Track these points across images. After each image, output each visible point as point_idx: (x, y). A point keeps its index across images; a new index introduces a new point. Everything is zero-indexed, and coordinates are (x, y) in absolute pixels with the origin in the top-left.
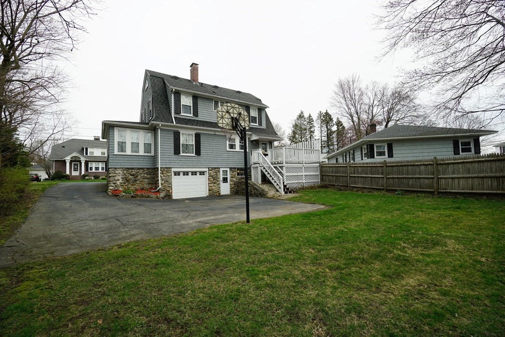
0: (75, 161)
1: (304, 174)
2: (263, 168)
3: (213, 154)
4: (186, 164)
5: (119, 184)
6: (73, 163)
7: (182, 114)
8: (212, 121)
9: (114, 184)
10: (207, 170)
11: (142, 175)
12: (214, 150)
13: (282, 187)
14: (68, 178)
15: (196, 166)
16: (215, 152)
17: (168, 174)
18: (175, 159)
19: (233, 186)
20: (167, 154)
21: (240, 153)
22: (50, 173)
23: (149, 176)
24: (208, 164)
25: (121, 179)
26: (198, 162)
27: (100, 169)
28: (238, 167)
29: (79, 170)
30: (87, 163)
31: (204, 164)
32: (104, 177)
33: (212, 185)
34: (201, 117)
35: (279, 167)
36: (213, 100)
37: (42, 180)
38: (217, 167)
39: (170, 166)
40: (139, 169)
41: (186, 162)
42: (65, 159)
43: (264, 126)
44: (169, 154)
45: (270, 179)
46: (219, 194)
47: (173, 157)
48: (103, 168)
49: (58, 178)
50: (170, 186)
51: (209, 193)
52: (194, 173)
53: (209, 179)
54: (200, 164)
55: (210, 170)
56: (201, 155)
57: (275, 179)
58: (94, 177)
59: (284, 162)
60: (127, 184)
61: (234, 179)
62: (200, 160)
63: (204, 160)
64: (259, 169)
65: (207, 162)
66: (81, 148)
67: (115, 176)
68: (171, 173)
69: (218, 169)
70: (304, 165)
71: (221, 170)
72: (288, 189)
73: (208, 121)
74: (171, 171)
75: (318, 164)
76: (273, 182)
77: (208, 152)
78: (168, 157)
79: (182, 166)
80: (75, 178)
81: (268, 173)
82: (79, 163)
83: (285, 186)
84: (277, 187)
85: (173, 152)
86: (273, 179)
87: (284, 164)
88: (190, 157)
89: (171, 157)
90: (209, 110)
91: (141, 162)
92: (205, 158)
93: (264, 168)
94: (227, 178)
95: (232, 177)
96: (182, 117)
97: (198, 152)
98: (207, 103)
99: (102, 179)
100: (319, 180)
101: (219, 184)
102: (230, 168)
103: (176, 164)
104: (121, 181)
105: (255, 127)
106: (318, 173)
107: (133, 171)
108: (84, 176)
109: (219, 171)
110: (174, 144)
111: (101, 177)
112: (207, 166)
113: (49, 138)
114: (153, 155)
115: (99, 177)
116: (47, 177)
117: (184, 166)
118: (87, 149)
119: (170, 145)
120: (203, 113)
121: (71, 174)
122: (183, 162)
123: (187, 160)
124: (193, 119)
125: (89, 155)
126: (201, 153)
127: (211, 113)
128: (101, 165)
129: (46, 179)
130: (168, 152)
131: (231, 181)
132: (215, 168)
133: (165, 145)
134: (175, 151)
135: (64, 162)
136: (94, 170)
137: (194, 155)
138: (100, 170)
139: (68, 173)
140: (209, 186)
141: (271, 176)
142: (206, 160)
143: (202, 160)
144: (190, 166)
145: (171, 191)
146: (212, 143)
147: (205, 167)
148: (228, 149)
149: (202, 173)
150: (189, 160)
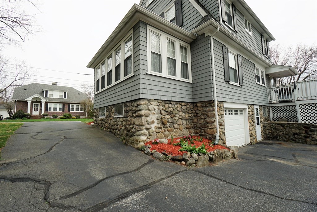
0: (37, 103)
3: (249, 86)
4: (234, 97)
5: (154, 130)
6: (34, 104)
7: (227, 24)
9: (147, 129)
11: (180, 114)
14: (29, 117)
15: (241, 102)
16: (250, 83)
17: (221, 112)
18: (226, 89)
19: (262, 129)
20: (219, 80)
21: (262, 87)
22: (11, 113)
23: (187, 115)
24: (247, 99)
25: (156, 121)
26: (241, 96)
27: (58, 109)
28: (263, 104)
29: (39, 110)
30: (46, 104)
32: (61, 116)
33: (251, 128)
34: (239, 35)
36: (244, 16)
37: (3, 119)
38: (253, 103)
39: (223, 100)
40: (178, 102)
41: (234, 94)
42: (27, 99)
44: (221, 80)
46: (257, 140)
47: (224, 85)
48: (60, 109)
49: (19, 117)
51: (250, 139)
52: (236, 112)
53: (249, 120)
54: (243, 99)
55: (249, 108)
56: (243, 87)
58: (52, 116)
60: (163, 129)
62: (242, 92)
65: (247, 96)
66: (41, 91)
67: (147, 116)
68: (223, 110)
69: (253, 107)
71: (255, 108)
74: (223, 106)
77: (246, 82)
78: (220, 84)
79: (232, 101)
80: (35, 117)
82: (39, 104)
85: (224, 78)
88: (236, 88)
89: (222, 84)
90: (243, 28)
91: (179, 92)
92: (245, 90)
95: (261, 118)
97: (242, 82)
98: (241, 19)
99: (60, 118)
101: (255, 127)
102: (259, 106)
103: (227, 97)
104: (155, 124)
107: (170, 105)
108: (44, 115)
109: (254, 110)
110: (224, 65)
111: (59, 117)
112: (247, 103)
113: (12, 84)
114: (191, 82)
115: (57, 116)
116: (8, 116)
118: (47, 92)
119: (221, 66)
120: (239, 30)
121: (32, 114)
122: (232, 94)
125: (48, 97)
127: (244, 32)
128: (59, 106)
129: (7, 118)
130: (220, 76)
131: (261, 122)
133: (217, 64)
135: (26, 102)
136: (52, 110)
137: (238, 85)
138: (58, 111)
139: (29, 112)
142: (246, 94)
144: (237, 101)
146: (248, 72)
148: (257, 82)
149: (241, 112)
150: (235, 91)
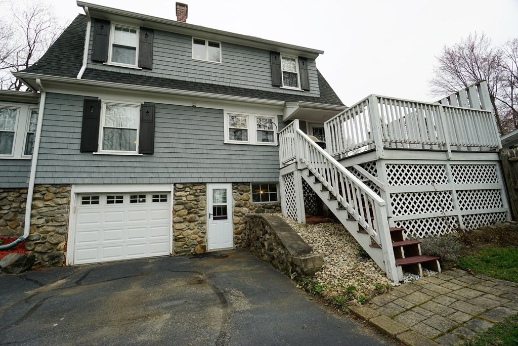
1: (454, 186)
2: (306, 173)
3: (189, 151)
4: (113, 175)
7: (110, 62)
8: (188, 79)
10: (171, 188)
11: (14, 205)
12: (192, 141)
13: (388, 244)
15: (139, 181)
16: (194, 146)
17: (59, 201)
18: (84, 164)
19: (241, 227)
20: (60, 152)
21: (259, 149)
24: (172, 175)
26: (146, 170)
28: (255, 180)
31: (161, 175)
33: (183, 226)
34: (159, 71)
35: (362, 165)
36: (191, 37)
38: (197, 181)
39: (65, 181)
41: (113, 170)
43: (315, 92)
44: (67, 152)
45: (332, 206)
46: (204, 248)
47: (76, 158)
50: (61, 230)
51: (174, 246)
52: (137, 198)
53: (175, 211)
54: (150, 175)
55: (181, 190)
56: (155, 155)
57: (351, 206)
59: (380, 145)
61: (245, 210)
62: (151, 165)
63: (164, 165)
64: (297, 177)
65: (170, 170)
68: (68, 197)
69: (203, 187)
70: (451, 156)
71: (210, 188)
72: (411, 250)
73: (175, 78)
74: (69, 192)
75: (494, 157)
76: (342, 216)
77: (174, 145)
78: (63, 157)
79: (101, 181)
81: (325, 188)
83: (396, 235)
84: (364, 241)
85: (78, 147)
86: (341, 207)
87: (381, 153)
88: (124, 159)
89: (71, 158)
90: (180, 57)
91: (14, 174)
92: (165, 160)
93: (311, 174)
94: (225, 208)
95: (238, 206)
96: (110, 69)
97: (147, 147)
98: (176, 44)
100: (506, 206)
101: (204, 223)
102: (234, 183)
103: (85, 175)
105: (295, 93)
106: (499, 184)
109: (204, 192)
110: (83, 128)
112: (171, 180)
117: (106, 181)
119: (72, 130)
120: (164, 63)
122: (104, 170)
123: (116, 164)
124: (139, 73)
126: (156, 150)
127: (187, 62)
130: (65, 146)
131: (236, 214)
132: (194, 184)
133: (58, 129)
134: (82, 144)
137: (136, 153)
140: (175, 229)
141: (332, 197)
142: (168, 165)
143: (156, 165)
144: (123, 181)
145: (62, 245)
146: (187, 127)
147: (168, 181)
148: (227, 140)
149: (159, 197)
150: (121, 164)
